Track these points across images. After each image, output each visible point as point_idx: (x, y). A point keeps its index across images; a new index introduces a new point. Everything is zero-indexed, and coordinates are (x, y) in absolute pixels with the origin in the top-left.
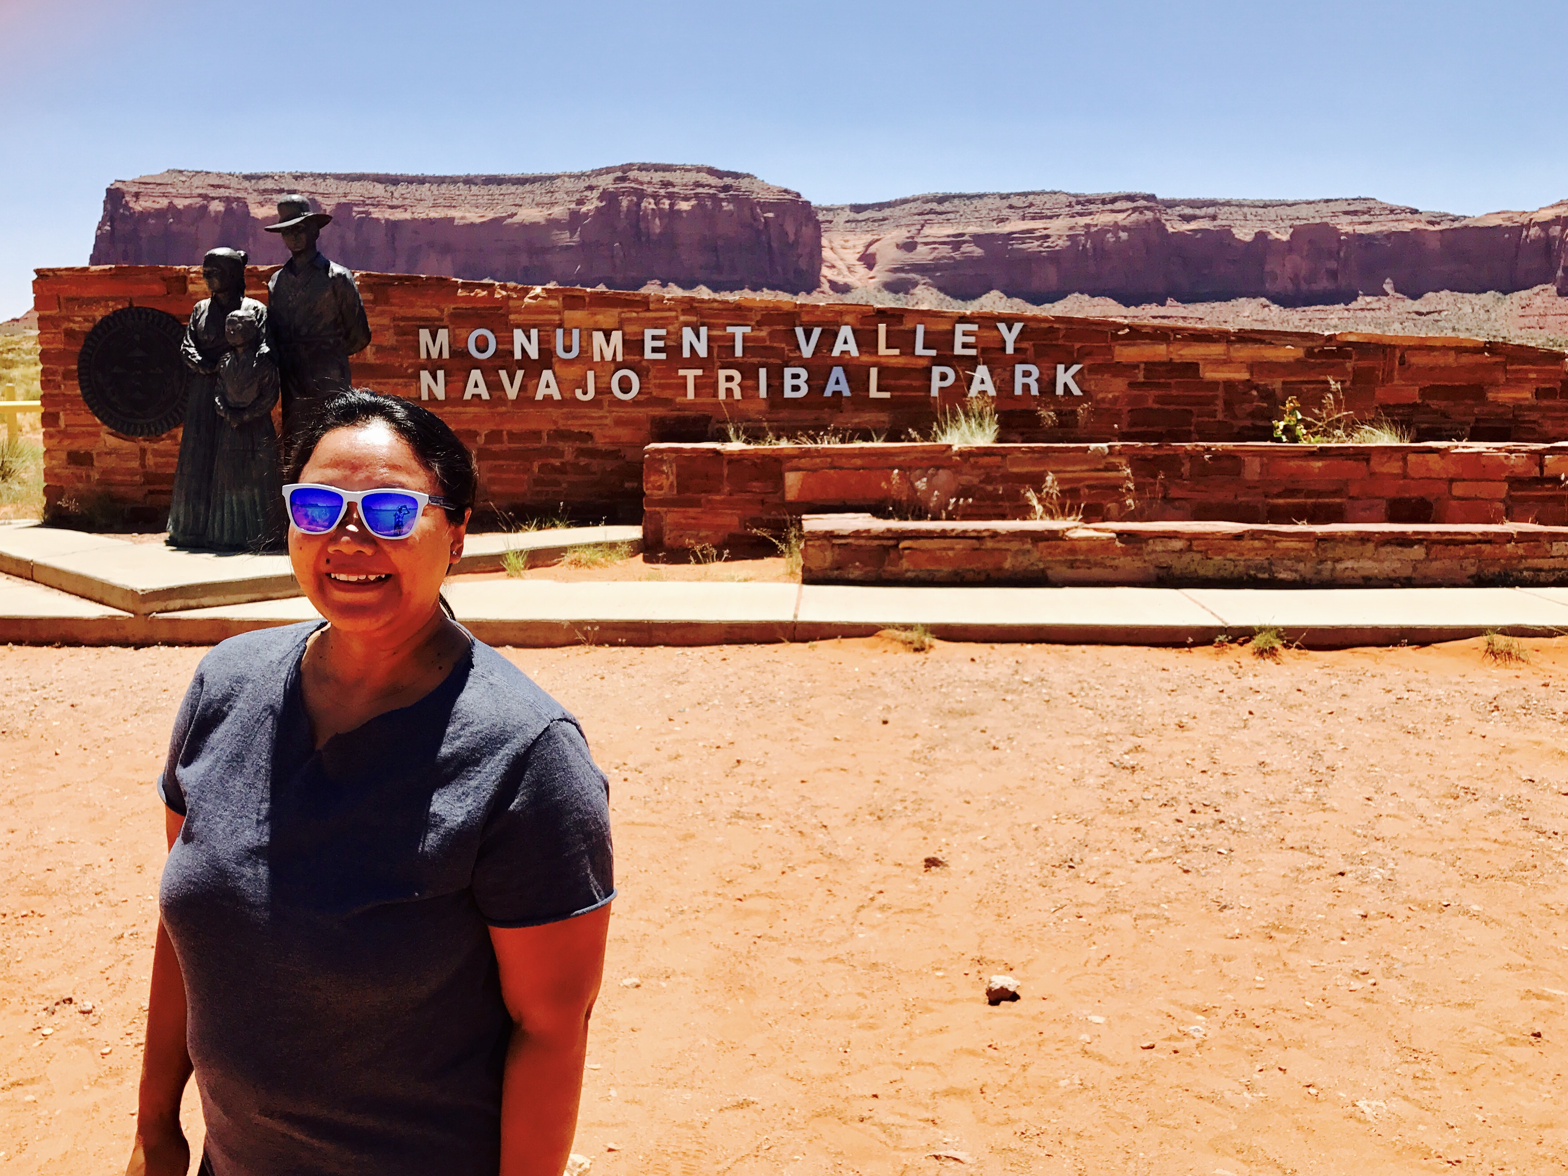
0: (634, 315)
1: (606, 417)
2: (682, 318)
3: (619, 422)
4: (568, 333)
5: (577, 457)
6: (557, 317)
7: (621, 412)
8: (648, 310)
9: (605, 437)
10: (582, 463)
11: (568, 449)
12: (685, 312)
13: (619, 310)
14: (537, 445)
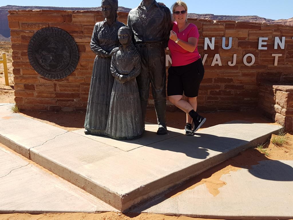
0: (255, 31)
1: (239, 73)
2: (274, 33)
3: (244, 75)
4: (227, 40)
5: (226, 88)
6: (222, 33)
7: (246, 71)
8: (260, 30)
9: (238, 80)
10: (228, 91)
11: (223, 85)
12: (275, 31)
13: (248, 30)
14: (210, 84)
